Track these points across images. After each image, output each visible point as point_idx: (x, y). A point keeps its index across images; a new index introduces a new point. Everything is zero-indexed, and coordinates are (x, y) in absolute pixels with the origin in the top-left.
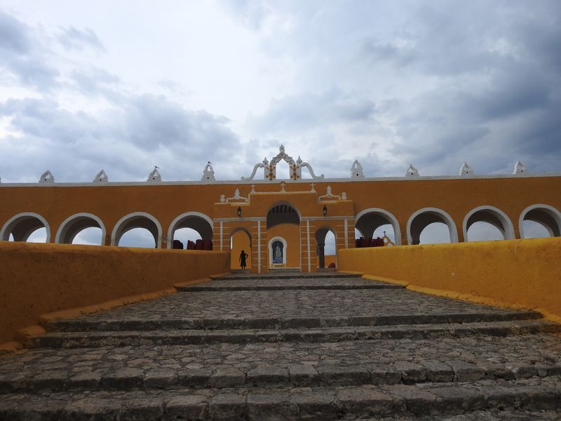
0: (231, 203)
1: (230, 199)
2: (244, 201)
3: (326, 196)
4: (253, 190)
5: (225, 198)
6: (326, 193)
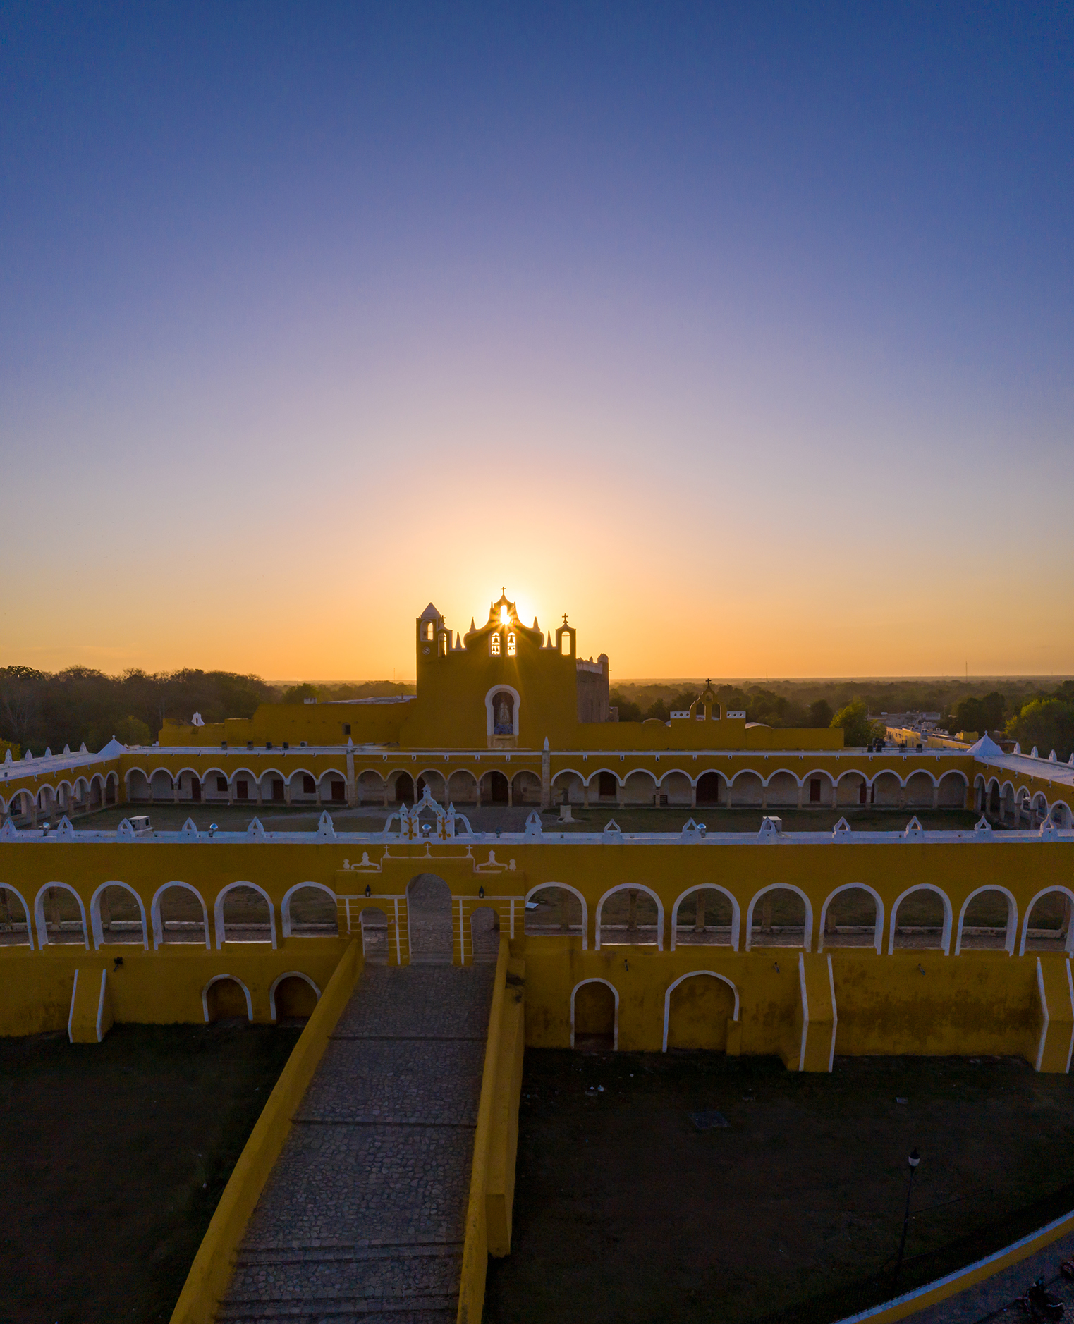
0: (358, 871)
1: (356, 865)
2: (375, 868)
3: (488, 864)
4: (387, 853)
5: (351, 864)
6: (488, 859)
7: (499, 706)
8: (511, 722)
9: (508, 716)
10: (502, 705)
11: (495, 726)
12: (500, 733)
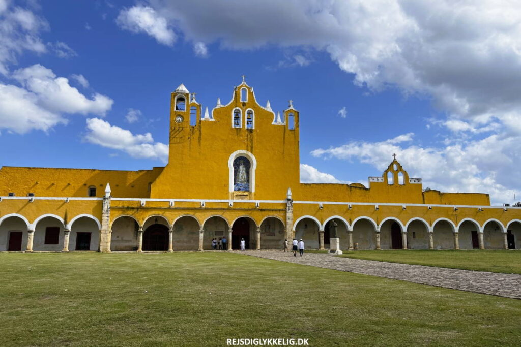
7: (239, 167)
8: (248, 180)
9: (245, 175)
10: (241, 167)
11: (235, 184)
12: (239, 190)
